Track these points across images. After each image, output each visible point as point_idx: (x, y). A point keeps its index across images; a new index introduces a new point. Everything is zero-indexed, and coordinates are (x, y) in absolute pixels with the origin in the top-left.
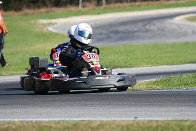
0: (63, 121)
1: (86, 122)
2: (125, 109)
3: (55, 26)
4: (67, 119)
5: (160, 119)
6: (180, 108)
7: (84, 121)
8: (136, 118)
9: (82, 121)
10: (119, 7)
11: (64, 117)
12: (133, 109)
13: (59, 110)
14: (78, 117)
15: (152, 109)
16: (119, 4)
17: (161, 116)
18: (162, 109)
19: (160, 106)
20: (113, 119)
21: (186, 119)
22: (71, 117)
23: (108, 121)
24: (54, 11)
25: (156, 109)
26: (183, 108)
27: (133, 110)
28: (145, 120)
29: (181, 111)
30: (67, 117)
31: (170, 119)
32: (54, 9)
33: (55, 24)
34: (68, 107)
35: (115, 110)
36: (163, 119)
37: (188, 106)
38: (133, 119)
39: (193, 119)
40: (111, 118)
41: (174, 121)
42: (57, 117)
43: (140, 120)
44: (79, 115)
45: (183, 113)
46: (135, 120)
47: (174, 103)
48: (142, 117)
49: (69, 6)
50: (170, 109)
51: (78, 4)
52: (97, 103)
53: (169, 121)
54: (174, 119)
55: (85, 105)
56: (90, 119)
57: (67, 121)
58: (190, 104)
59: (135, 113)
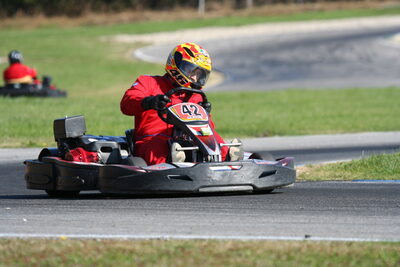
0: (159, 239)
1: (204, 243)
2: (287, 219)
3: (150, 48)
4: (167, 237)
5: (356, 240)
7: (202, 240)
8: (306, 236)
9: (196, 240)
10: (280, 13)
11: (162, 232)
12: (301, 218)
13: (151, 218)
14: (190, 233)
15: (341, 220)
16: (280, 7)
17: (357, 234)
18: (361, 220)
19: (358, 213)
20: (260, 238)
22: (175, 232)
23: (251, 241)
24: (148, 19)
25: (350, 219)
27: (302, 221)
28: (326, 241)
30: (167, 233)
31: (377, 240)
32: (148, 14)
33: (150, 44)
34: (169, 212)
35: (264, 220)
36: (362, 240)
38: (301, 238)
41: (383, 243)
42: (147, 233)
43: (315, 242)
44: (191, 227)
46: (304, 241)
47: (386, 208)
48: (319, 236)
49: (177, 8)
50: (379, 219)
51: (196, 5)
52: (230, 205)
53: (373, 243)
54: (385, 240)
55: (204, 209)
56: (213, 237)
57: (166, 241)
59: (306, 226)
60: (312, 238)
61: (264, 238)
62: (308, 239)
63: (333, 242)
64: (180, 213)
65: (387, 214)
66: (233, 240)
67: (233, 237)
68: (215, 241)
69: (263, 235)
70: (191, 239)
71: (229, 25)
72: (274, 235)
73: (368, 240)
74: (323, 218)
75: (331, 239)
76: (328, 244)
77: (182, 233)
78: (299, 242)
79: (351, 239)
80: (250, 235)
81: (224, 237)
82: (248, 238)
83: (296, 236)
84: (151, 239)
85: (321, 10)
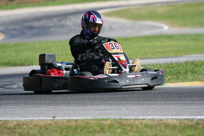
2: (43, 108)
5: (79, 118)
6: (99, 107)
8: (54, 117)
12: (51, 108)
15: (71, 108)
17: (80, 115)
18: (81, 108)
19: (79, 104)
20: (30, 118)
21: (106, 118)
23: (25, 120)
25: (75, 108)
26: (103, 107)
27: (51, 109)
28: (64, 119)
29: (101, 110)
31: (89, 118)
35: (32, 109)
36: (82, 118)
37: (107, 104)
38: (51, 118)
39: (113, 118)
40: (28, 117)
41: (93, 120)
43: (58, 120)
45: (102, 112)
46: (53, 120)
47: (93, 101)
48: (60, 117)
50: (90, 107)
52: (13, 102)
53: (88, 119)
54: (94, 118)
56: (6, 119)
58: (109, 102)
59: (53, 112)
60: (56, 118)
63: (67, 120)
65: (93, 105)
66: (16, 120)
67: (16, 119)
68: (7, 121)
69: (31, 117)
71: (7, 9)
72: (37, 117)
73: (85, 118)
74: (61, 107)
75: (66, 118)
76: (65, 121)
78: (50, 120)
79: (76, 118)
80: (25, 117)
81: (12, 119)
82: (24, 119)
83: (48, 117)
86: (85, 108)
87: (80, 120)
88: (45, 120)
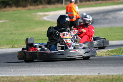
0: (53, 75)
1: (68, 76)
2: (93, 68)
3: (48, 16)
4: (56, 74)
5: (114, 74)
7: (67, 75)
8: (99, 73)
9: (65, 75)
10: (88, 4)
11: (54, 73)
12: (97, 68)
13: (51, 69)
14: (63, 73)
15: (109, 68)
16: (88, 3)
17: (115, 72)
18: (116, 68)
19: (114, 66)
20: (85, 74)
22: (58, 73)
23: (82, 75)
24: (47, 7)
25: (112, 68)
27: (97, 69)
28: (105, 75)
30: (56, 73)
31: (121, 74)
32: (47, 6)
34: (56, 67)
35: (86, 69)
36: (116, 74)
40: (83, 73)
42: (50, 73)
43: (102, 75)
44: (63, 72)
46: (99, 75)
48: (103, 73)
49: (56, 4)
50: (121, 67)
51: (62, 3)
52: (75, 64)
53: (120, 75)
55: (67, 66)
56: (70, 74)
57: (56, 76)
59: (99, 70)
60: (101, 74)
61: (86, 74)
62: (100, 74)
63: (107, 75)
64: (60, 67)
66: (77, 75)
67: (77, 74)
68: (71, 75)
69: (86, 73)
70: (63, 75)
72: (89, 73)
73: (118, 74)
74: (104, 68)
75: (107, 74)
77: (61, 73)
78: (97, 75)
80: (82, 73)
81: (74, 74)
83: (96, 73)
84: (51, 75)
85: (100, 3)
86: (118, 68)
87: (115, 75)
88: (94, 75)
